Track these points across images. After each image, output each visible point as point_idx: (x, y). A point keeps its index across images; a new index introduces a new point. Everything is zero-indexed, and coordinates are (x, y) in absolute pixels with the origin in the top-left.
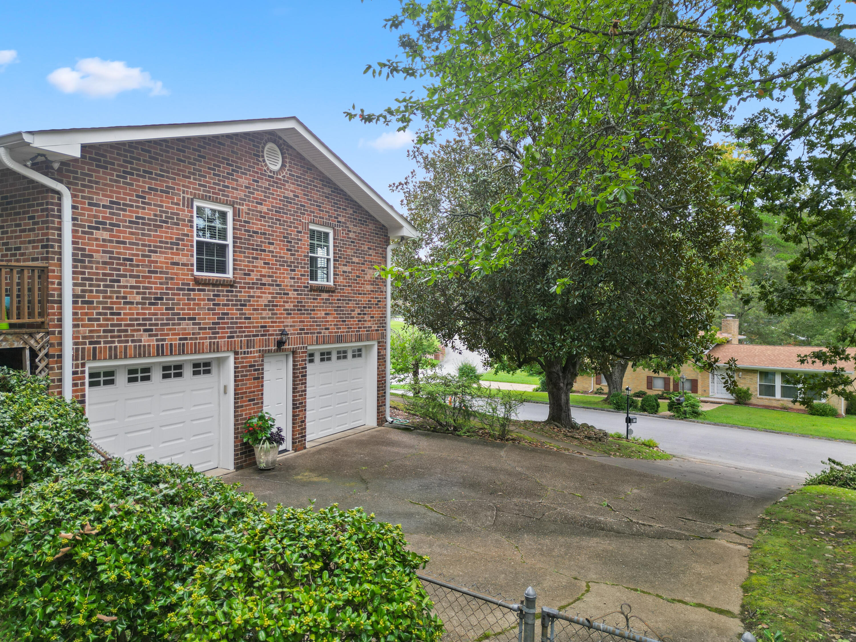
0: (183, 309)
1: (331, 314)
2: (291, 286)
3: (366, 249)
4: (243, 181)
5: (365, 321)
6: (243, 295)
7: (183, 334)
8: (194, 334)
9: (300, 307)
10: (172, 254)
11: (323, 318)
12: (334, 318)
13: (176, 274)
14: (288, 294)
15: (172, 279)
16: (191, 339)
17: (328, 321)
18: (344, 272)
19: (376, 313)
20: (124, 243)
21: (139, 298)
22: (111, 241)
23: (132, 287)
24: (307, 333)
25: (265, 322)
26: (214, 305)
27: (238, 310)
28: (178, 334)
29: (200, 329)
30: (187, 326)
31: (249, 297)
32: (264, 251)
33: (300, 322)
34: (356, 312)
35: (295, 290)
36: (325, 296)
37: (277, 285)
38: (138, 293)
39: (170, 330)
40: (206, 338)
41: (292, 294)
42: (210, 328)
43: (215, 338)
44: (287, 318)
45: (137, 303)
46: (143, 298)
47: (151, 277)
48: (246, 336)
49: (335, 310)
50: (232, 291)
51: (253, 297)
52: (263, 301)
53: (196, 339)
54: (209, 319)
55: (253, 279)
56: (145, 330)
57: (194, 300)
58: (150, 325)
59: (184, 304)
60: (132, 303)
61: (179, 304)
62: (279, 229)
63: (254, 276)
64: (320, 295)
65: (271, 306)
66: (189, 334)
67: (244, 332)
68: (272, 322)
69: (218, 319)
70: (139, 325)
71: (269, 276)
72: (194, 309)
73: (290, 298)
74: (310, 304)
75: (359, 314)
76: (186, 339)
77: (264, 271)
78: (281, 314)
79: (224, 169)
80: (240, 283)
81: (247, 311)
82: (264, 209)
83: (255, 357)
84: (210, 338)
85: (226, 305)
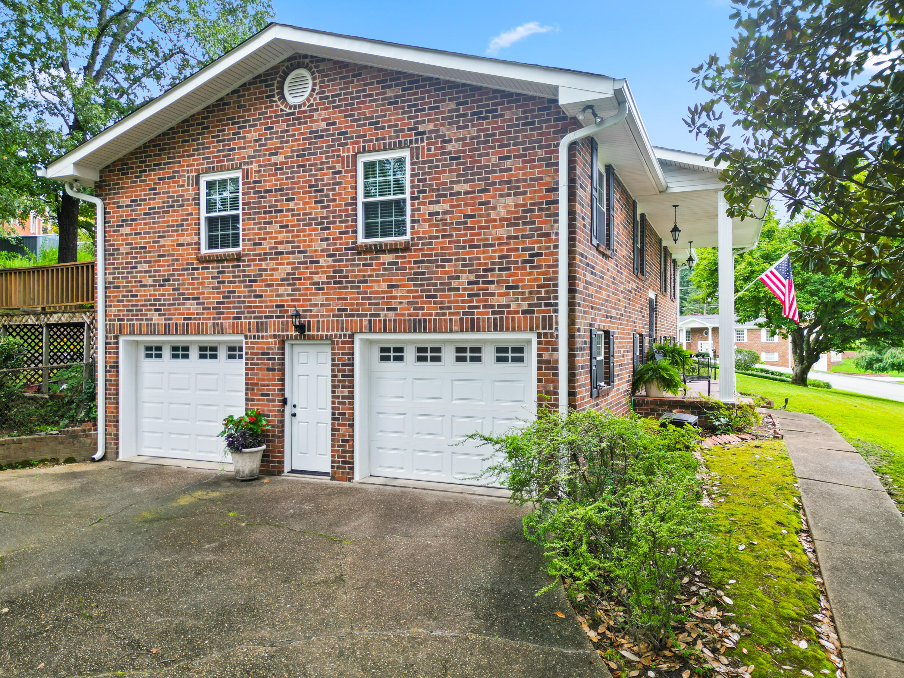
0: (188, 289)
2: (323, 251)
4: (252, 135)
6: (252, 270)
7: (188, 314)
8: (197, 314)
9: (339, 279)
10: (178, 235)
11: (384, 292)
14: (318, 262)
15: (177, 260)
16: (195, 319)
18: (430, 214)
20: (140, 234)
21: (150, 281)
22: (131, 234)
23: (146, 272)
24: (351, 315)
25: (282, 301)
26: (219, 282)
27: (246, 287)
28: (183, 314)
29: (204, 309)
30: (192, 306)
31: (260, 270)
32: (281, 211)
33: (339, 299)
34: (464, 280)
35: (329, 256)
36: (388, 258)
37: (300, 252)
38: (150, 277)
39: (176, 309)
40: (209, 319)
41: (325, 261)
42: (214, 308)
43: (219, 319)
44: (317, 294)
45: (150, 286)
46: (154, 281)
47: (159, 261)
48: (255, 318)
50: (239, 266)
51: (266, 270)
53: (200, 319)
54: (213, 299)
55: (265, 249)
56: (156, 310)
57: (198, 279)
58: (160, 305)
59: (189, 284)
61: (183, 284)
62: (302, 177)
63: (266, 245)
64: (378, 258)
66: (193, 314)
67: (254, 312)
68: (292, 300)
69: (224, 297)
71: (288, 242)
72: (198, 289)
73: (322, 267)
76: (190, 319)
77: (280, 237)
78: (307, 289)
79: (229, 131)
80: (247, 255)
81: (258, 288)
82: (281, 158)
83: (268, 343)
84: (214, 319)
85: (231, 282)
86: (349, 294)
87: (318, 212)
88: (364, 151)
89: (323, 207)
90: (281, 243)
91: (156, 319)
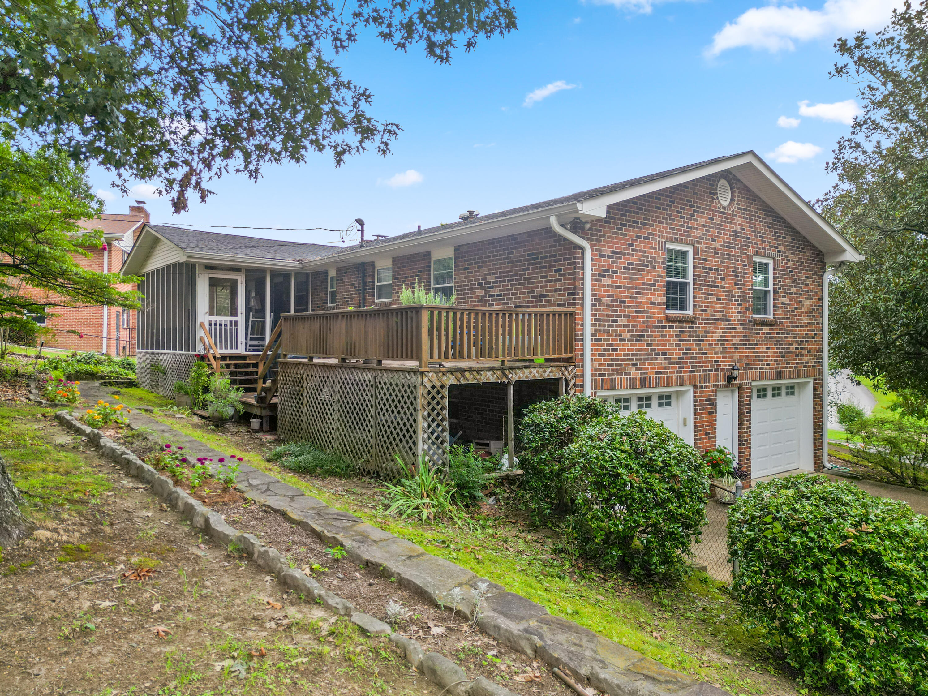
0: (658, 345)
1: (772, 349)
2: (738, 321)
3: (804, 278)
4: (702, 220)
5: (802, 356)
6: (700, 331)
7: (658, 368)
8: (665, 368)
9: (745, 342)
10: (651, 294)
11: (765, 352)
12: (775, 352)
13: (653, 313)
14: (735, 329)
15: (651, 317)
16: (664, 373)
17: (768, 356)
18: (783, 304)
19: (813, 347)
20: (619, 287)
21: (628, 336)
22: (612, 286)
23: (625, 326)
24: (751, 369)
25: (718, 357)
26: (680, 340)
27: (697, 345)
28: (655, 368)
29: (670, 363)
30: (661, 361)
31: (706, 332)
32: (717, 287)
33: (746, 357)
34: (794, 346)
35: (741, 325)
36: (766, 329)
37: (727, 320)
38: (629, 331)
39: (650, 364)
40: (673, 373)
41: (739, 329)
42: (677, 363)
43: (681, 372)
44: (734, 353)
45: (628, 340)
46: (632, 336)
47: (636, 317)
48: (703, 371)
49: (775, 345)
50: (692, 328)
51: (708, 332)
52: (716, 337)
53: (667, 373)
54: (676, 355)
55: (708, 315)
56: (634, 365)
57: (665, 336)
58: (637, 359)
59: (659, 341)
60: (624, 340)
61: (655, 341)
62: (729, 263)
63: (709, 312)
64: (762, 329)
65: (722, 341)
66: (662, 368)
67: (701, 367)
68: (723, 357)
69: (683, 354)
70: (629, 359)
71: (721, 312)
72: (665, 345)
73: (737, 333)
74: (753, 338)
75: (797, 348)
76: (660, 373)
77: (717, 307)
78: (730, 349)
79: (688, 211)
80: (698, 319)
81: (704, 346)
82: (717, 245)
83: (709, 392)
84: (677, 372)
85: (688, 341)
91: (634, 373)
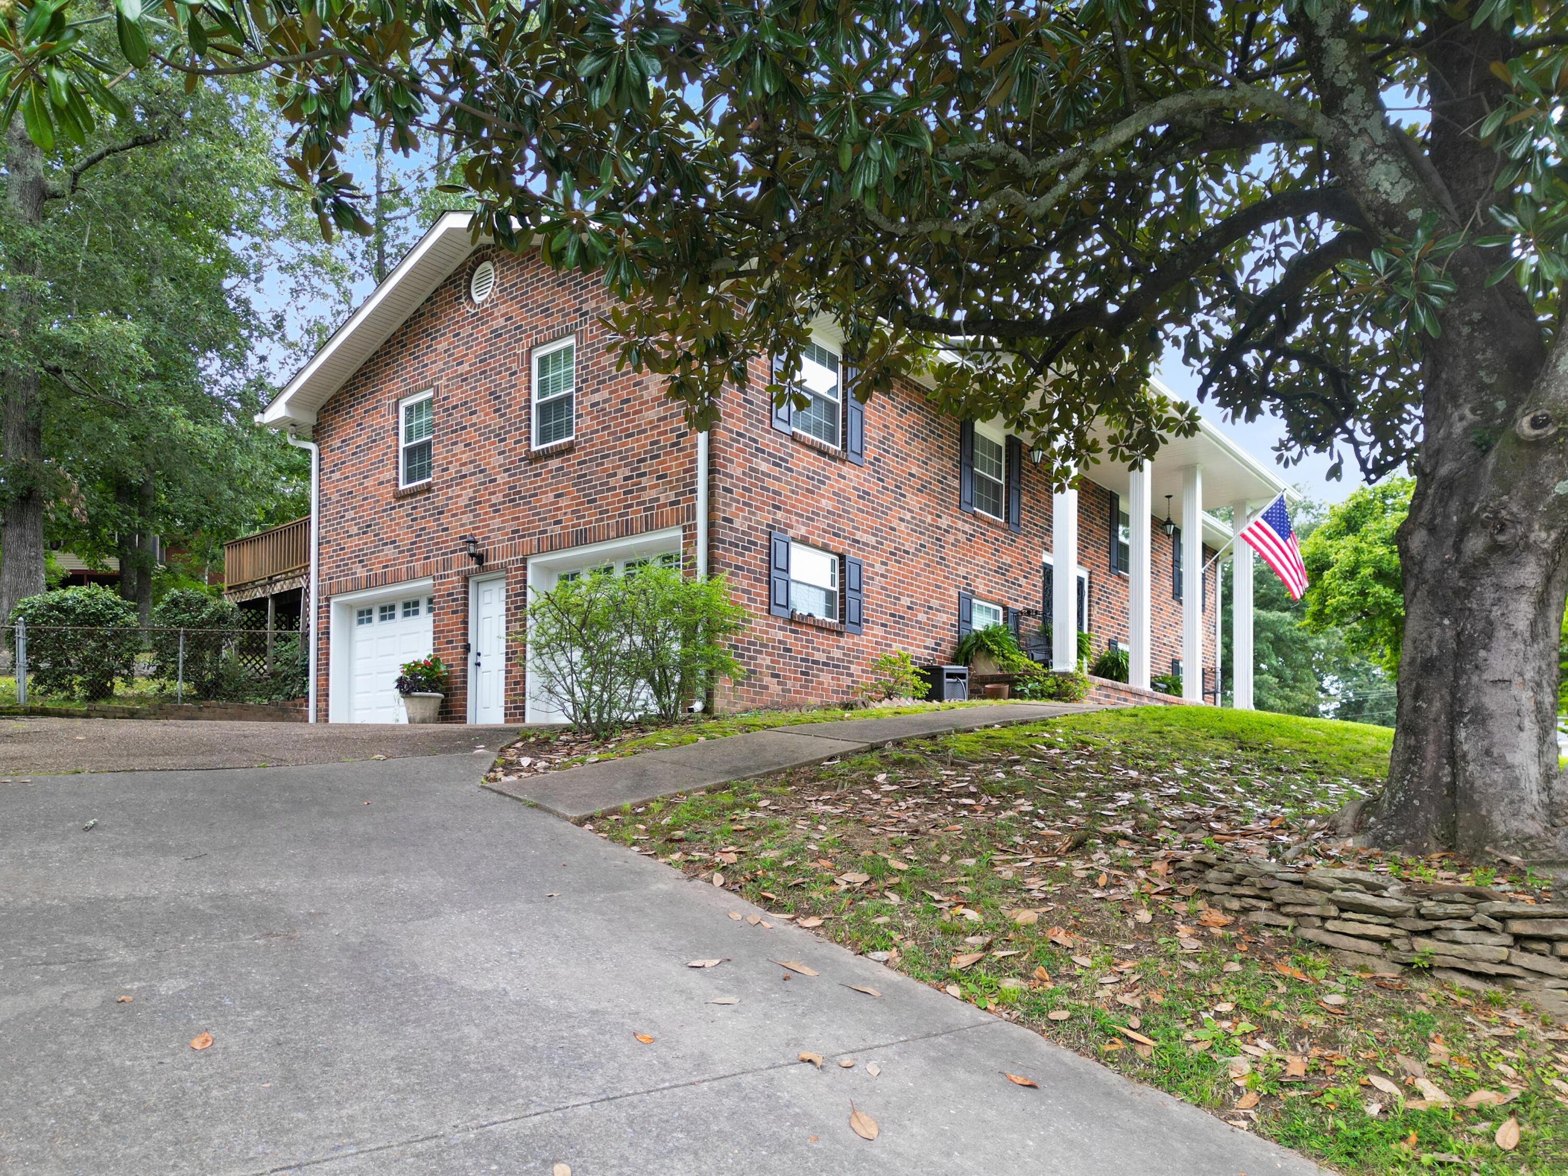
1: (569, 493)
2: (500, 466)
4: (442, 346)
5: (644, 489)
6: (440, 500)
7: (385, 561)
8: (394, 560)
9: (514, 496)
11: (552, 504)
12: (573, 499)
13: (381, 494)
14: (495, 480)
15: (378, 500)
16: (391, 566)
17: (560, 509)
19: (673, 465)
20: (348, 476)
22: (340, 479)
23: (351, 519)
24: (523, 536)
25: (465, 531)
26: (412, 520)
27: (435, 520)
28: (382, 562)
29: (399, 552)
30: (389, 551)
31: (447, 499)
32: (466, 427)
33: (514, 519)
34: (620, 476)
36: (554, 463)
37: (481, 471)
38: (355, 524)
39: (375, 558)
40: (403, 564)
42: (408, 551)
43: (412, 562)
45: (355, 534)
49: (574, 485)
50: (429, 498)
51: (452, 498)
52: (463, 501)
53: (395, 565)
54: (406, 538)
55: (451, 473)
56: (359, 562)
57: (394, 519)
58: (362, 555)
59: (387, 526)
60: (351, 535)
62: (484, 385)
63: (453, 468)
64: (546, 466)
65: (475, 502)
67: (441, 549)
68: (474, 529)
69: (416, 536)
70: (355, 557)
71: (471, 462)
72: (395, 530)
73: (499, 485)
74: (526, 485)
75: (626, 479)
77: (464, 457)
81: (445, 519)
82: (466, 367)
83: (453, 583)
85: (423, 518)
86: (522, 511)
87: (495, 422)
88: (537, 345)
89: (501, 416)
90: (465, 464)
91: (361, 572)
